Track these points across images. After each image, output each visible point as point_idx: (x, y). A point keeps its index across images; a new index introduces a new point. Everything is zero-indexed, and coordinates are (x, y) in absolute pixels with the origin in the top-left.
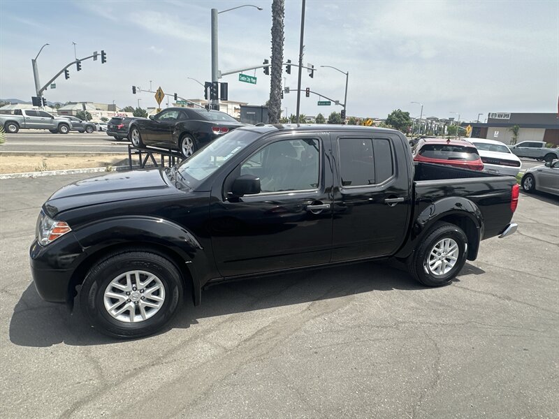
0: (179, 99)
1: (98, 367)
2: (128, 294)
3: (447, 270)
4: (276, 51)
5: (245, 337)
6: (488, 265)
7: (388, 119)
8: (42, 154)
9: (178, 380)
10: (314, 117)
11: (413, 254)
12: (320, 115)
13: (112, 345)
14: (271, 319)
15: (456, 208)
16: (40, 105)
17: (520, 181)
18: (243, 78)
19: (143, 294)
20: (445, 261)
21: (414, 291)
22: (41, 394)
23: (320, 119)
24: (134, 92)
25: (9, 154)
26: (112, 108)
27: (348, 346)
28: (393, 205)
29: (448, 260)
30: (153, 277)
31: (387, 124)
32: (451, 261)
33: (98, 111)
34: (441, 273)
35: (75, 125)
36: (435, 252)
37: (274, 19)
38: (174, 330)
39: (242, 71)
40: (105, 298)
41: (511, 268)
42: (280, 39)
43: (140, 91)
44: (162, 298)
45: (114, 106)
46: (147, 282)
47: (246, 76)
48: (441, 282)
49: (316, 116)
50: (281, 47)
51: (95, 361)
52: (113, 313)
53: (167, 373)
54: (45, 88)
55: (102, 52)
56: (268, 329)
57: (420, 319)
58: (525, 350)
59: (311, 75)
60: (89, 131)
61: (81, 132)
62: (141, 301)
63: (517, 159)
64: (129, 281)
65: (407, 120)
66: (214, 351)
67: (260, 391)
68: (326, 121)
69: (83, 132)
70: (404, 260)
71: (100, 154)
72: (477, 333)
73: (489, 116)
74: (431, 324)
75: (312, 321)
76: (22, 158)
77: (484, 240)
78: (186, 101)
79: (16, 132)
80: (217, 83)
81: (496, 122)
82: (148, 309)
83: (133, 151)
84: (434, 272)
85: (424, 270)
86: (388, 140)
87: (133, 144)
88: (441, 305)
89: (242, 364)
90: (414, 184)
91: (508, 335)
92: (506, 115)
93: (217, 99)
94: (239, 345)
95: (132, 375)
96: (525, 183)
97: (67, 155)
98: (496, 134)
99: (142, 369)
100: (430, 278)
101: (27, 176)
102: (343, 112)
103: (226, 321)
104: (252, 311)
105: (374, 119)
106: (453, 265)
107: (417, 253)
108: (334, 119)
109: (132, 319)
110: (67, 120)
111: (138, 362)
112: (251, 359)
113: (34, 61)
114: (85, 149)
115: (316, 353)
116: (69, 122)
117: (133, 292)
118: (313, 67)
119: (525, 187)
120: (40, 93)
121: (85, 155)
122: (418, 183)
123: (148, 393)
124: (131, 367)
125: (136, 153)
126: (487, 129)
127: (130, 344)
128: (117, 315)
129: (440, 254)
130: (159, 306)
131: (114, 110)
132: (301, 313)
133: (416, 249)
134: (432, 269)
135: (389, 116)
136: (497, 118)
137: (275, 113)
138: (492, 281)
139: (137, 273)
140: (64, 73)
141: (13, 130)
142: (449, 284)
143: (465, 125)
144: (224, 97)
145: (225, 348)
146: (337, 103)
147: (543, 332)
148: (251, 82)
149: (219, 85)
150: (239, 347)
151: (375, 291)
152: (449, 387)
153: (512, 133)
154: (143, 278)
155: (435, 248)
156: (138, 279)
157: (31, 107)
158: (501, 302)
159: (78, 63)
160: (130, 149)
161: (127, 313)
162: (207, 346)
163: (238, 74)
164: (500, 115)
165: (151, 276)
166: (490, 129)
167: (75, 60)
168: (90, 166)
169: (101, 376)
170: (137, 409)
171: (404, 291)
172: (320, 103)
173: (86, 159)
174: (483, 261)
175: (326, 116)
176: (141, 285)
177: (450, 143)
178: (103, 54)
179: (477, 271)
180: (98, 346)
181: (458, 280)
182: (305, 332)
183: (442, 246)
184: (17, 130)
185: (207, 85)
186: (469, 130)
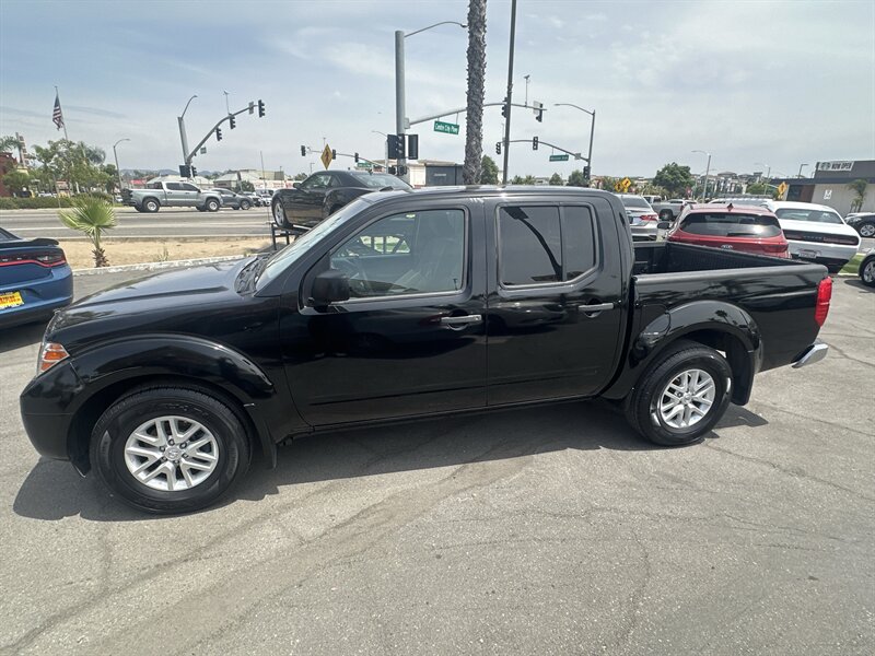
0: (361, 161)
1: (107, 559)
2: (162, 449)
3: (693, 421)
4: (473, 82)
5: (340, 520)
6: (775, 409)
7: (656, 178)
8: (175, 239)
9: (211, 590)
10: (547, 179)
11: (630, 396)
12: (556, 175)
13: (142, 522)
14: (388, 491)
15: (717, 318)
16: (188, 176)
17: (858, 267)
18: (440, 127)
19: (184, 451)
20: (691, 406)
21: (635, 453)
22: (12, 598)
23: (556, 180)
24: (304, 154)
25: (137, 240)
26: (279, 176)
27: (494, 547)
28: (593, 316)
29: (697, 404)
30: (197, 426)
31: (655, 184)
32: (702, 406)
33: (262, 181)
34: (683, 425)
35: (226, 200)
36: (672, 391)
37: (471, 36)
38: (240, 503)
39: (439, 117)
40: (126, 455)
41: (816, 416)
42: (480, 66)
43: (311, 151)
44: (214, 457)
45: (282, 173)
46: (190, 433)
47: (444, 124)
48: (682, 440)
49: (551, 177)
50: (480, 77)
51: (107, 548)
52: (142, 476)
53: (201, 575)
54: (194, 154)
55: (260, 102)
56: (378, 508)
57: (632, 505)
58: (811, 578)
59: (539, 119)
60: (245, 206)
61: (236, 208)
62: (183, 459)
63: (852, 232)
64: (160, 431)
65: (686, 178)
66: (285, 543)
67: (325, 621)
68: (565, 183)
69: (237, 209)
70: (619, 403)
71: (247, 238)
72: (727, 538)
73: (817, 167)
74: (648, 514)
75: (451, 498)
76: (151, 244)
77: (764, 373)
78: (370, 163)
79: (156, 211)
80: (403, 136)
81: (828, 176)
82: (195, 472)
83: (277, 233)
84: (671, 424)
85: (651, 420)
86: (588, 207)
87: (276, 223)
88: (675, 480)
89: (317, 567)
90: (633, 281)
91: (785, 546)
92: (845, 165)
93: (404, 157)
94: (326, 534)
95: (148, 576)
96: (867, 270)
97: (206, 239)
98: (828, 194)
99: (168, 565)
100: (662, 432)
101: (142, 268)
102: (587, 170)
103: (318, 492)
104: (365, 477)
105: (636, 179)
106: (705, 412)
107: (639, 393)
108: (576, 179)
109: (170, 486)
110: (216, 194)
111: (167, 553)
112: (334, 560)
113: (180, 119)
114: (230, 230)
115: (439, 557)
116: (219, 197)
117: (169, 447)
118: (541, 105)
119: (866, 278)
120: (188, 161)
121: (228, 239)
122: (641, 279)
123: (158, 610)
124: (155, 561)
125: (282, 235)
126: (812, 188)
127: (167, 522)
128: (148, 480)
129: (681, 394)
130: (210, 468)
131: (282, 179)
132: (440, 483)
133: (637, 384)
134: (665, 418)
135: (659, 173)
136: (830, 169)
137: (473, 174)
138: (777, 440)
139: (172, 419)
140: (215, 133)
141: (153, 209)
142: (698, 442)
143: (777, 181)
144: (414, 154)
145: (301, 538)
146: (578, 156)
147: (856, 543)
148: (451, 132)
149: (407, 138)
150: (325, 537)
151: (569, 450)
152: (649, 645)
153: (854, 191)
154: (183, 427)
155: (671, 385)
156: (174, 429)
157: (177, 179)
158: (786, 479)
159: (231, 118)
160: (274, 229)
161: (163, 476)
162: (277, 532)
163: (433, 121)
164: (837, 165)
165: (194, 425)
166: (818, 186)
167: (227, 115)
168: (233, 253)
169: (106, 574)
170: (132, 637)
171: (619, 452)
172: (554, 158)
173: (230, 244)
174: (768, 403)
175: (565, 177)
176: (179, 437)
177: (732, 211)
178: (261, 104)
179: (754, 421)
180: (123, 523)
181: (715, 436)
182: (434, 517)
183: (685, 382)
184: (158, 209)
185: (390, 137)
186: (784, 189)
